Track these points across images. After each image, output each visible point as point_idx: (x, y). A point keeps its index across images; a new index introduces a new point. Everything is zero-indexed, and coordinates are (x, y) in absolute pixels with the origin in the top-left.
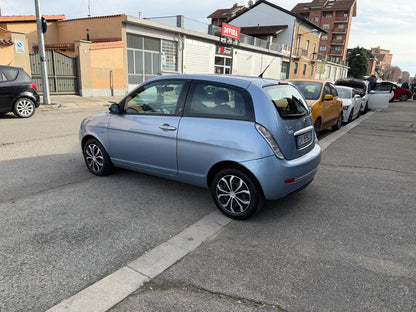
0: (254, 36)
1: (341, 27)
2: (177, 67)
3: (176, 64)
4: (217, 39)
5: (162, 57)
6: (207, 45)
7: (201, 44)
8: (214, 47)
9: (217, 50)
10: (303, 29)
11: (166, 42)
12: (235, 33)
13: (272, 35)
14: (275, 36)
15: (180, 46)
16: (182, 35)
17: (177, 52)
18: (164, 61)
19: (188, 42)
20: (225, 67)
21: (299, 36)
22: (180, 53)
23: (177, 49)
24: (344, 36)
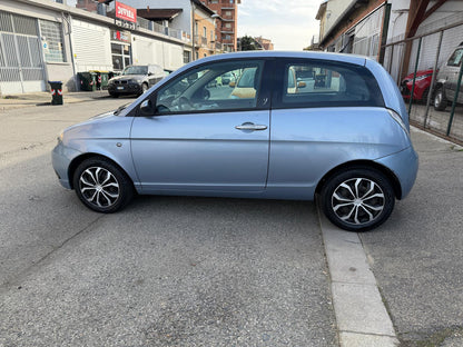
0: (151, 19)
1: (228, 14)
2: (64, 56)
3: (64, 52)
4: (111, 21)
5: (43, 43)
6: (99, 28)
7: (92, 26)
8: (108, 31)
9: (112, 36)
10: (200, 15)
11: (46, 23)
12: (131, 15)
13: (168, 19)
14: (170, 21)
15: (66, 30)
16: (67, 14)
17: (62, 36)
18: (46, 50)
19: (75, 23)
20: (124, 56)
21: (196, 21)
22: (66, 38)
23: (61, 32)
24: (233, 23)
